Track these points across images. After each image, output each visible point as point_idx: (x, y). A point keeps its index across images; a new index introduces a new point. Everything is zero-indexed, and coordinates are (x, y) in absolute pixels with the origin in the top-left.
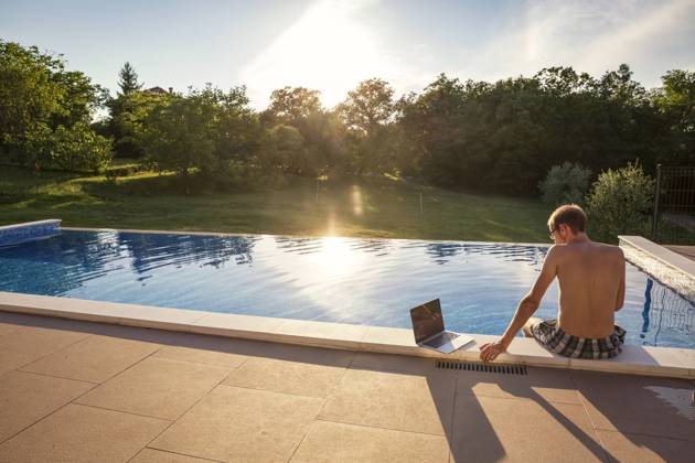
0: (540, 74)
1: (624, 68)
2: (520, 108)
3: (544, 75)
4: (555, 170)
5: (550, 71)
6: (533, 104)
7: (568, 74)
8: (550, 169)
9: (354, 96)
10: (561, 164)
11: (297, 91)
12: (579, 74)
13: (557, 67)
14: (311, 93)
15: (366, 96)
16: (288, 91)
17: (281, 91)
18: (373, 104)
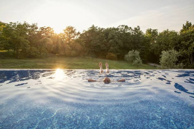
0: (119, 26)
1: (138, 27)
2: (115, 35)
3: (120, 27)
4: (130, 52)
5: (122, 26)
6: (118, 34)
7: (126, 27)
8: (129, 52)
9: (64, 30)
10: (131, 50)
11: (48, 28)
12: (129, 27)
13: (124, 25)
14: (52, 29)
15: (68, 31)
16: (45, 28)
17: (42, 28)
18: (70, 33)
